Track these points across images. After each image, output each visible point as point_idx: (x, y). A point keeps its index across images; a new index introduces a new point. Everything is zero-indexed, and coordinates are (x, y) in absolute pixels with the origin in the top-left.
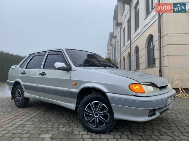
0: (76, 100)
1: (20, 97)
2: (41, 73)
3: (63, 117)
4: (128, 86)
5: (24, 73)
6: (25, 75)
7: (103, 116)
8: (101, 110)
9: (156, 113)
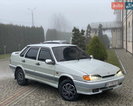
0: (58, 83)
1: (22, 78)
2: (37, 63)
3: (52, 93)
4: (82, 76)
5: (24, 61)
6: (25, 63)
7: (72, 92)
8: (71, 89)
9: (99, 90)
